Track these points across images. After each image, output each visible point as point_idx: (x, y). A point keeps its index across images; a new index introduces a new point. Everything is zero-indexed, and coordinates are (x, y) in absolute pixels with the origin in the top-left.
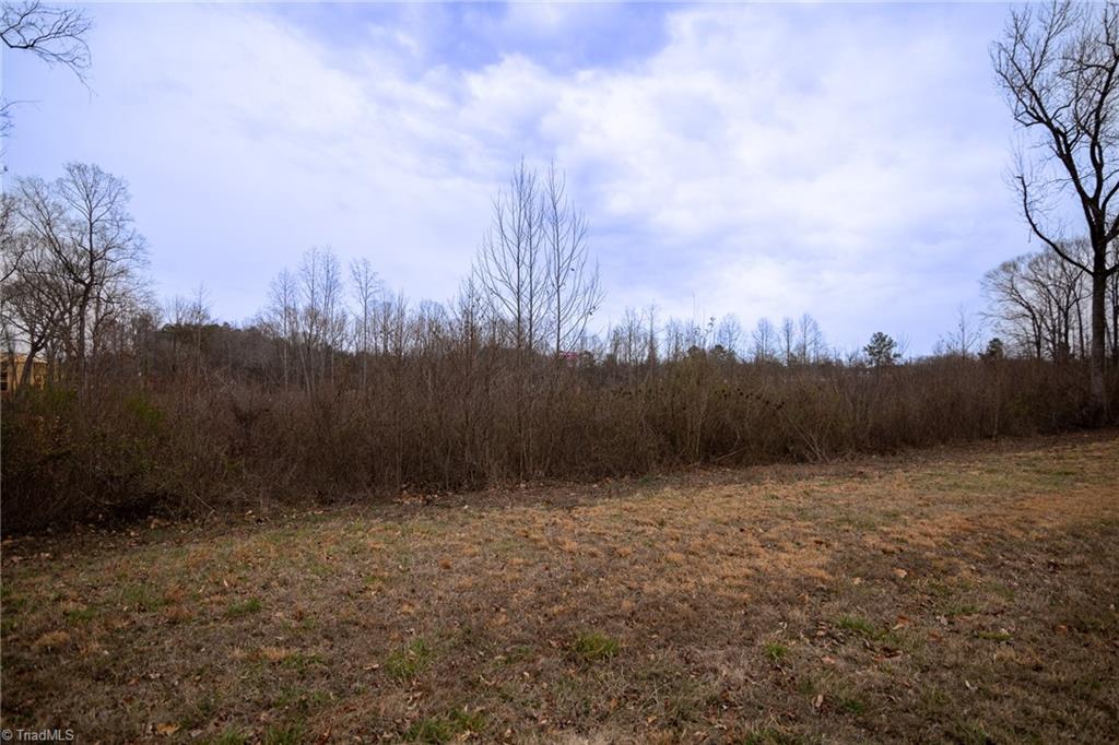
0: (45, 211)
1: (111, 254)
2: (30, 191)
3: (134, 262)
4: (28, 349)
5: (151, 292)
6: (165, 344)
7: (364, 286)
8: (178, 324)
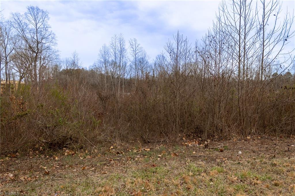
0: (21, 26)
1: (44, 41)
2: (16, 18)
3: (51, 44)
4: (19, 78)
5: (58, 55)
6: (63, 76)
7: (134, 50)
8: (67, 69)
